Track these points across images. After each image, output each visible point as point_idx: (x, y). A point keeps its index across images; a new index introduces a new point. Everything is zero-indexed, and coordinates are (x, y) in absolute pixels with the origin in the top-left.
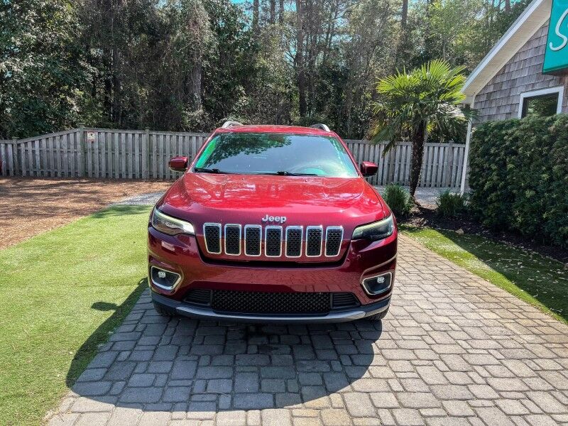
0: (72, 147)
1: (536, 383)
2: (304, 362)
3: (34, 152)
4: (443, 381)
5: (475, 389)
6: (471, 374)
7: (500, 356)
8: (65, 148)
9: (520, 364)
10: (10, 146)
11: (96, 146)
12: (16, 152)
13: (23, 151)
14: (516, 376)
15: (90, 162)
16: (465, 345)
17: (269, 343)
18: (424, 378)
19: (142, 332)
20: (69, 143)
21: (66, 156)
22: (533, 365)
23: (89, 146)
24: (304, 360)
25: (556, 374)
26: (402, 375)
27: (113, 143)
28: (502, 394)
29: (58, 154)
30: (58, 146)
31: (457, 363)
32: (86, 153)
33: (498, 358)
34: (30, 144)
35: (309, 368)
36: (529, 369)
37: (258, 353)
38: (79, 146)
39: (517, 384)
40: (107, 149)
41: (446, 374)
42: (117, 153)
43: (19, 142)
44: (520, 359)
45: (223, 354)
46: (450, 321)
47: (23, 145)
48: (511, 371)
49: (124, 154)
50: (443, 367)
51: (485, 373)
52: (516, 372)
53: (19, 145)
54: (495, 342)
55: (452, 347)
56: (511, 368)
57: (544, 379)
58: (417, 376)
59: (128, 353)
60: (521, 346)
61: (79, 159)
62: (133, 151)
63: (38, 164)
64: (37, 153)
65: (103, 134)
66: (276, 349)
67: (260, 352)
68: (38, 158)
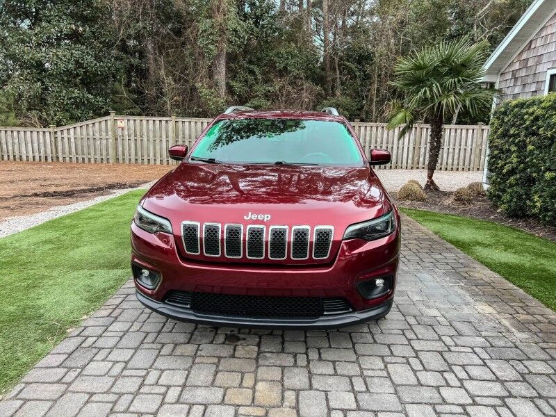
0: (104, 134)
1: (520, 389)
2: (268, 355)
3: (69, 139)
4: (413, 380)
5: (445, 392)
6: (447, 375)
7: (485, 356)
8: (98, 136)
9: (505, 365)
10: (47, 134)
11: (126, 133)
12: (53, 140)
13: (59, 139)
14: (498, 379)
15: (121, 149)
16: (448, 341)
17: (239, 333)
18: (392, 377)
19: (116, 318)
20: (100, 130)
21: (98, 143)
22: (520, 367)
23: (120, 133)
24: (268, 352)
25: (545, 378)
26: (370, 373)
27: (141, 130)
28: (478, 399)
29: (91, 141)
30: (91, 133)
31: (434, 362)
32: (116, 139)
33: (482, 357)
34: (65, 132)
35: (272, 361)
36: (514, 372)
37: (224, 343)
38: (110, 133)
39: (497, 389)
40: (136, 136)
41: (418, 374)
42: (145, 140)
43: (55, 130)
44: (507, 361)
45: (188, 343)
46: (438, 314)
47: (59, 133)
48: (494, 373)
49: (151, 140)
50: (418, 366)
51: (462, 375)
52: (499, 374)
53: (56, 133)
54: (484, 340)
55: (433, 343)
56: (494, 370)
57: (530, 384)
58: (386, 375)
59: (95, 339)
60: (512, 345)
61: (110, 145)
62: (161, 137)
63: (73, 150)
64: (73, 140)
65: (132, 122)
66: (244, 339)
67: (227, 342)
68: (73, 146)
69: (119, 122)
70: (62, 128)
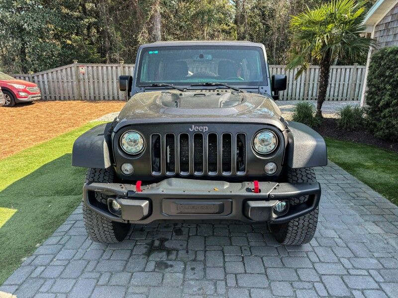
0: (70, 78)
3: (43, 82)
8: (65, 80)
10: (27, 79)
11: (86, 77)
13: (36, 82)
15: (82, 89)
17: (167, 259)
20: (67, 75)
21: (66, 84)
23: (81, 77)
27: (98, 74)
29: (61, 83)
30: (60, 78)
32: (79, 82)
34: (40, 76)
37: (154, 271)
38: (74, 77)
40: (93, 79)
42: (101, 81)
43: (33, 75)
47: (36, 78)
49: (106, 82)
53: (33, 77)
61: (74, 87)
62: (113, 79)
63: (47, 90)
64: (46, 83)
65: (90, 68)
66: (171, 266)
67: (157, 270)
68: (47, 87)
69: (80, 68)
70: (37, 74)
